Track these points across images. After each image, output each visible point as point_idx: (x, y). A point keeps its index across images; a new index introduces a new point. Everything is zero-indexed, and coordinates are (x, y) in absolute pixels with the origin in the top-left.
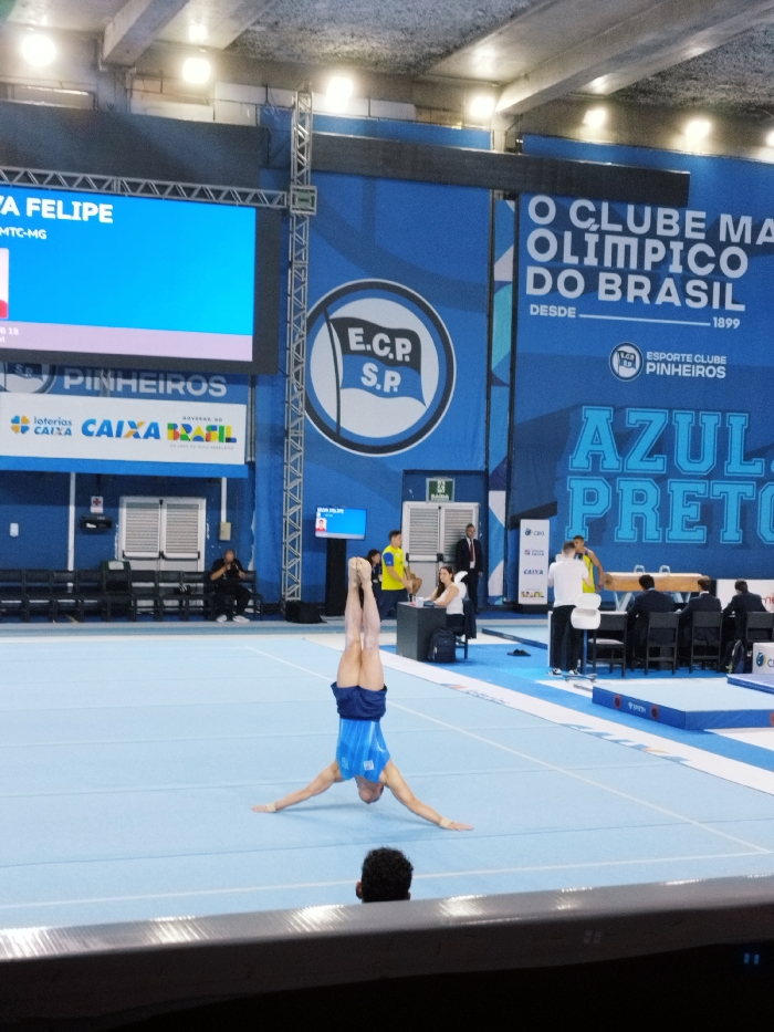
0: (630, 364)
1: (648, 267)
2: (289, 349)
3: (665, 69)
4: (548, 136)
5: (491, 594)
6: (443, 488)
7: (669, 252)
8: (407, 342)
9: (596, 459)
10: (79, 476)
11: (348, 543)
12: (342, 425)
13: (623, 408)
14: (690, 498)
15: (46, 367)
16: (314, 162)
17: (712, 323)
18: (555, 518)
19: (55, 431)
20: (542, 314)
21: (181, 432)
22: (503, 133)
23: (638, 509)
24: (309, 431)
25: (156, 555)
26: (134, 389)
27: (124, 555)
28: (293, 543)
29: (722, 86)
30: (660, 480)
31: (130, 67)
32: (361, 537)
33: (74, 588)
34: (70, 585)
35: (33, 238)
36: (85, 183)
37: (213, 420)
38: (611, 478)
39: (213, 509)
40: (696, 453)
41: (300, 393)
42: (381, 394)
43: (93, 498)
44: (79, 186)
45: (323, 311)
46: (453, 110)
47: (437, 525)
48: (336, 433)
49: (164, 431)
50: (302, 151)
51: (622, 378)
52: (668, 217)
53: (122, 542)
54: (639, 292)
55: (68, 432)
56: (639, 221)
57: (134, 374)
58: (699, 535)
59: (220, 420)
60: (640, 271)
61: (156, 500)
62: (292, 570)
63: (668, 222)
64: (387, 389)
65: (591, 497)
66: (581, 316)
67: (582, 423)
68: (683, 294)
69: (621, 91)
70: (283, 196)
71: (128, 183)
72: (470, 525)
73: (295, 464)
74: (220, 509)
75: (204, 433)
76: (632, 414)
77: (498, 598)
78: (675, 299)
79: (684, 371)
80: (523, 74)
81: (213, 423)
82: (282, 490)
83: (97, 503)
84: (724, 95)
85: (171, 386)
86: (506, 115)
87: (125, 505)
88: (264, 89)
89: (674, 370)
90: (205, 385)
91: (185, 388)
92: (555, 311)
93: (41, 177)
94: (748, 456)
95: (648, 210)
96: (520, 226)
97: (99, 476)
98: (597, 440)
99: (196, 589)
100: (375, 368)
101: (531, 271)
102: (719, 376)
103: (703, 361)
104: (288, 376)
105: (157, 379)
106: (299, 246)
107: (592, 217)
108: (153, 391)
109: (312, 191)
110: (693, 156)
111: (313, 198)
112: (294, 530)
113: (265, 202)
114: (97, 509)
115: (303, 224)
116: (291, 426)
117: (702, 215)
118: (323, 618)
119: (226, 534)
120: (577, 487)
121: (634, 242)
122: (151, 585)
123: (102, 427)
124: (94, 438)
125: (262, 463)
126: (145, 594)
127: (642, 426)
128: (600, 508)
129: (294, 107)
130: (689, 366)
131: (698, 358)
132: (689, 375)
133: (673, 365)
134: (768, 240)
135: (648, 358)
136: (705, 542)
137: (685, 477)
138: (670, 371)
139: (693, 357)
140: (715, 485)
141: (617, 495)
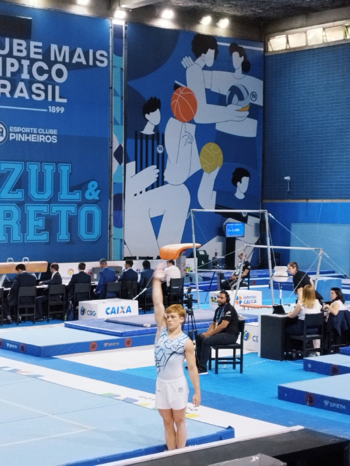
1: (8, 75)
7: (21, 66)
14: (39, 215)
17: (48, 109)
23: (8, 222)
30: (20, 204)
40: (41, 188)
52: (19, 45)
54: (4, 90)
58: (44, 237)
60: (4, 77)
63: (20, 48)
68: (31, 92)
76: (2, 165)
78: (26, 95)
79: (32, 138)
89: (26, 138)
94: (72, 189)
102: (53, 142)
103: (44, 133)
110: (33, 9)
117: (40, 44)
127: (8, 173)
130: (36, 135)
131: (40, 131)
132: (36, 141)
133: (26, 135)
134: (79, 60)
135: (11, 131)
136: (48, 241)
137: (35, 202)
138: (24, 138)
139: (38, 130)
140: (53, 207)
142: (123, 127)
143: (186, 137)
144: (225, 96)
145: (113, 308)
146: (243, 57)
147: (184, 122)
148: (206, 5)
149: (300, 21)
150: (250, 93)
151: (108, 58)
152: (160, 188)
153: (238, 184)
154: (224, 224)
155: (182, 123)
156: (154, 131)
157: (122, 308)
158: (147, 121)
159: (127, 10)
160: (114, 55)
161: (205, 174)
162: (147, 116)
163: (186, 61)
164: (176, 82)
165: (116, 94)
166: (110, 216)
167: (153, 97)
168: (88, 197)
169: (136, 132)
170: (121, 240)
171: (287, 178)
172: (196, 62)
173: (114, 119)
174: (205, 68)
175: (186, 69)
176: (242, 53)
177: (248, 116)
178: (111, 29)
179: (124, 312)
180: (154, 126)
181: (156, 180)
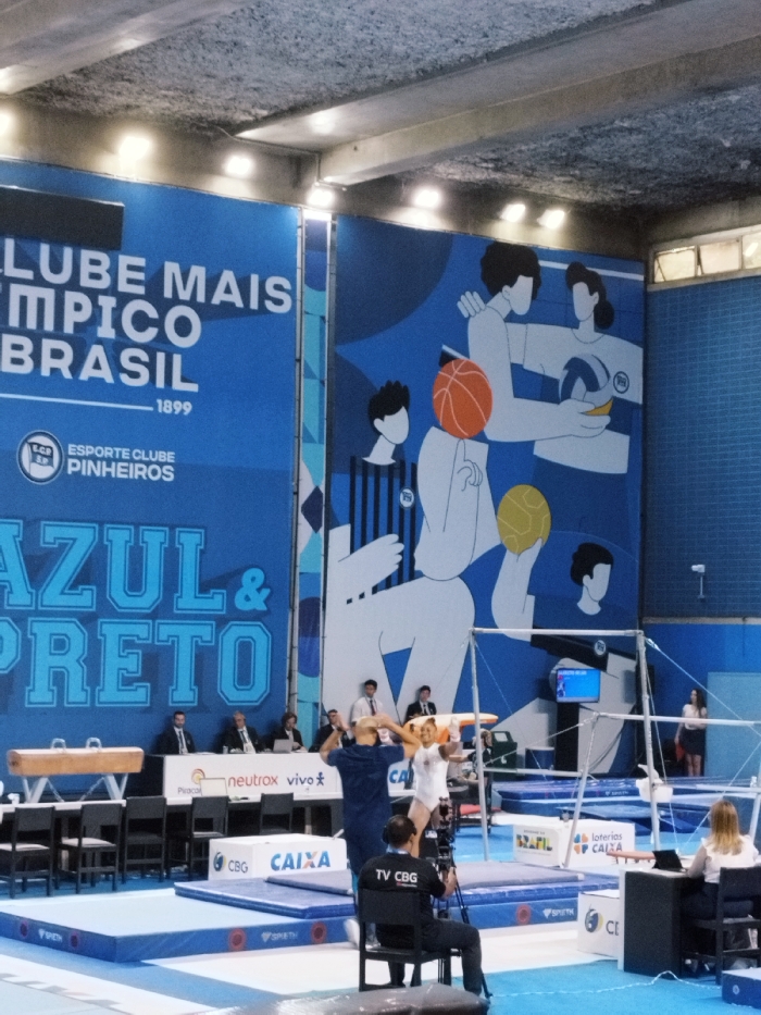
0: (45, 460)
1: (69, 329)
3: (89, 65)
7: (97, 309)
13: (37, 520)
17: (156, 406)
23: (58, 661)
29: (163, 92)
30: (88, 620)
38: (20, 619)
40: (135, 583)
51: (35, 480)
52: (95, 262)
54: (56, 363)
56: (56, 267)
58: (140, 695)
60: (58, 333)
63: (95, 269)
68: (117, 368)
69: (31, 89)
76: (48, 529)
78: (106, 374)
79: (118, 471)
84: (167, 105)
89: (105, 469)
94: (204, 587)
95: (68, 252)
102: (165, 479)
103: (144, 459)
110: (128, 183)
117: (141, 262)
121: (49, 295)
127: (63, 547)
128: (4, 660)
130: (125, 464)
131: (137, 454)
132: (125, 476)
133: (104, 463)
134: (227, 298)
135: (70, 453)
136: (148, 705)
137: (123, 616)
138: (101, 470)
139: (131, 453)
140: (162, 627)
141: (29, 641)
142: (324, 447)
143: (467, 472)
144: (555, 382)
145: (289, 856)
146: (596, 295)
147: (462, 437)
148: (514, 178)
149: (725, 214)
150: (612, 375)
151: (292, 293)
152: (406, 586)
153: (586, 579)
154: (553, 672)
155: (455, 440)
156: (394, 457)
157: (309, 856)
158: (379, 434)
159: (337, 188)
160: (306, 288)
161: (509, 558)
162: (378, 423)
163: (469, 303)
164: (446, 348)
165: (310, 375)
166: (292, 647)
167: (393, 381)
168: (240, 603)
169: (353, 460)
170: (316, 705)
171: (698, 568)
172: (489, 304)
173: (305, 429)
174: (512, 318)
175: (466, 321)
176: (595, 284)
177: (609, 427)
178: (299, 231)
179: (312, 866)
180: (392, 448)
181: (397, 567)
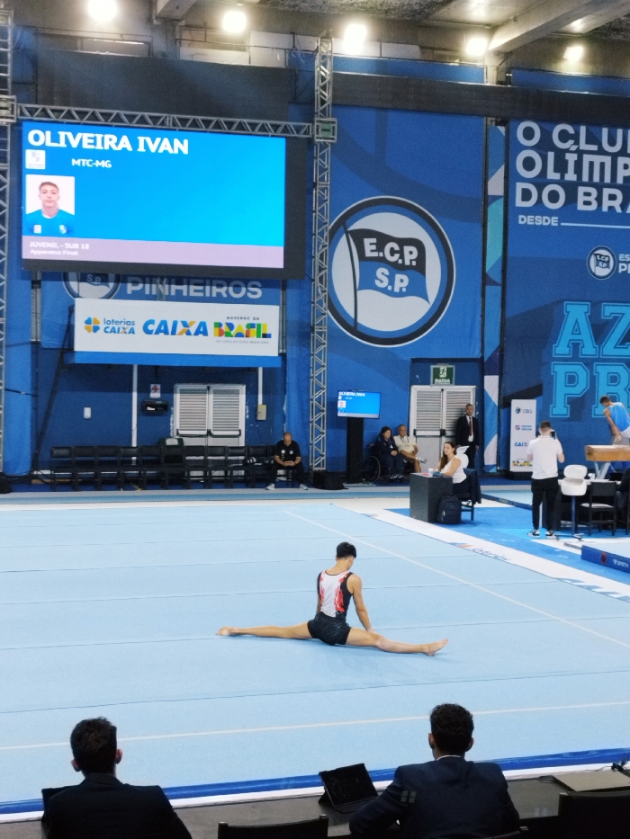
0: (605, 265)
1: (620, 181)
2: (314, 257)
4: (532, 70)
5: (486, 463)
6: (445, 373)
8: (414, 250)
9: (576, 346)
10: (141, 368)
11: (365, 421)
12: (359, 321)
13: (599, 302)
15: (112, 276)
16: (334, 97)
18: (540, 398)
19: (121, 330)
20: (529, 223)
21: (224, 330)
22: (495, 68)
23: (612, 389)
24: (332, 328)
25: (205, 433)
26: (185, 294)
27: (178, 434)
28: (318, 422)
31: (179, 20)
32: (376, 416)
33: (137, 461)
34: (134, 458)
35: (100, 167)
36: (142, 120)
37: (251, 318)
38: (589, 363)
39: (252, 393)
41: (324, 294)
42: (392, 294)
43: (152, 386)
44: (137, 123)
45: (342, 224)
46: (453, 51)
47: (440, 405)
48: (354, 327)
49: (211, 329)
50: (324, 88)
51: (597, 277)
53: (177, 422)
54: (612, 203)
55: (132, 331)
56: (612, 142)
57: (185, 280)
59: (258, 319)
60: (613, 185)
61: (204, 387)
62: (318, 445)
64: (397, 290)
65: (572, 379)
66: (562, 224)
67: (563, 316)
69: (596, 29)
70: (309, 127)
71: (179, 119)
72: (469, 405)
73: (319, 355)
74: (257, 394)
75: (244, 330)
76: (606, 307)
77: (493, 466)
80: (512, 18)
81: (251, 321)
82: (309, 377)
83: (156, 390)
85: (215, 290)
86: (498, 53)
87: (178, 390)
88: (292, 36)
90: (244, 289)
91: (227, 292)
92: (541, 221)
93: (106, 116)
95: (620, 132)
96: (511, 148)
97: (157, 367)
98: (576, 330)
99: (238, 461)
100: (386, 272)
101: (520, 186)
104: (314, 280)
105: (204, 285)
106: (322, 170)
107: (571, 139)
108: (201, 294)
109: (333, 122)
111: (334, 128)
112: (319, 411)
113: (293, 133)
114: (155, 395)
115: (326, 150)
116: (316, 323)
118: (345, 485)
119: (262, 415)
120: (560, 371)
121: (607, 160)
122: (202, 458)
123: (160, 326)
124: (153, 336)
125: (292, 354)
126: (197, 466)
127: (615, 319)
128: (579, 389)
129: (317, 50)
135: (620, 260)
141: (595, 377)
